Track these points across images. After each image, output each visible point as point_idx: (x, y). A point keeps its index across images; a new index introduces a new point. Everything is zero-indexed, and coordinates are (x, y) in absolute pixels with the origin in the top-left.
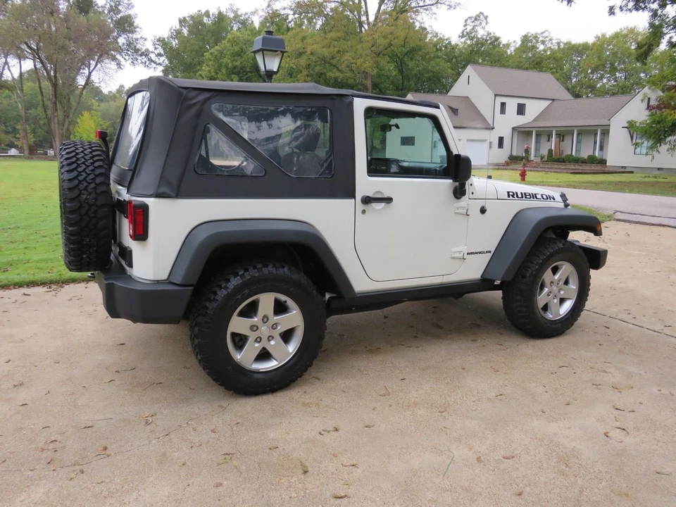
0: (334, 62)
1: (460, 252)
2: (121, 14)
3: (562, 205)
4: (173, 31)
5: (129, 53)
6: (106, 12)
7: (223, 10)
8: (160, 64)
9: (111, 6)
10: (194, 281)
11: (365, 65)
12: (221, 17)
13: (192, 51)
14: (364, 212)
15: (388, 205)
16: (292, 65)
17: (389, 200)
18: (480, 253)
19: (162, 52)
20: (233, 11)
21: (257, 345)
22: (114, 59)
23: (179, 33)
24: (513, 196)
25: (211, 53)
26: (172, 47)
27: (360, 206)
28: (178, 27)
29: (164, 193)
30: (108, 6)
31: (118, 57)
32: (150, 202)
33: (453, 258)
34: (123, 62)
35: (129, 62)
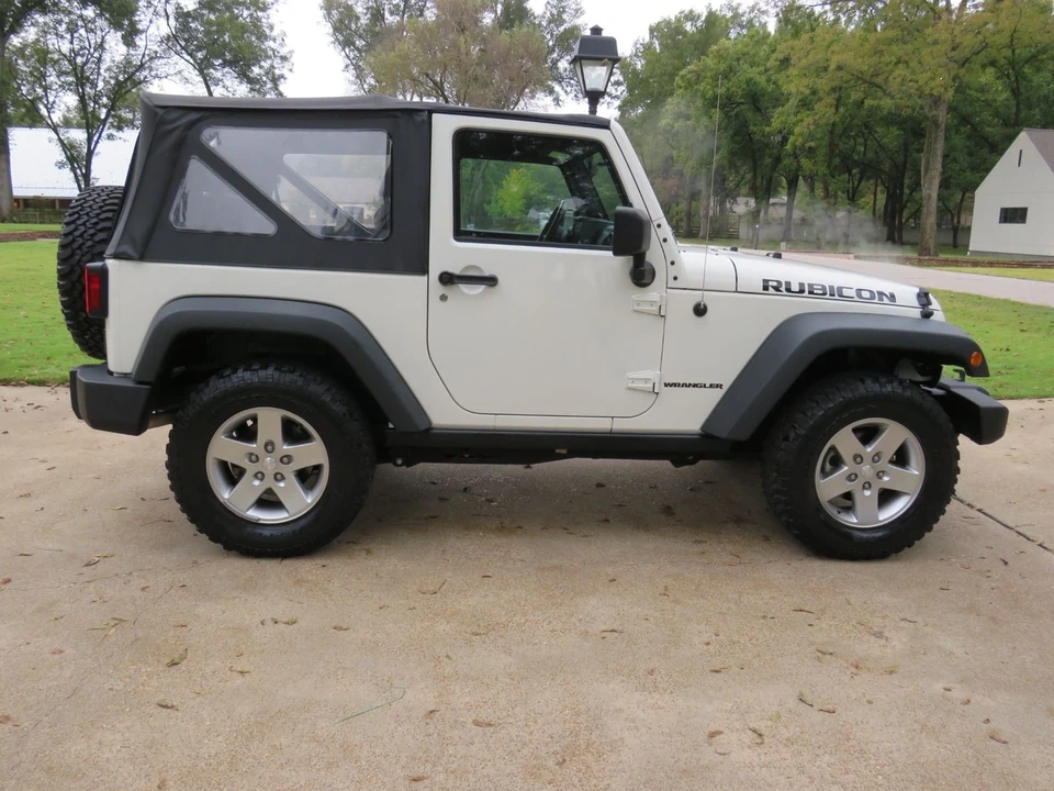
0: (879, 80)
1: (646, 381)
2: (566, 26)
3: (917, 313)
4: (638, 46)
5: (572, 82)
6: (544, 23)
7: (715, 7)
8: (616, 97)
9: (552, 15)
10: (151, 377)
11: (933, 84)
12: (712, 18)
13: (662, 75)
14: (443, 298)
15: (492, 289)
16: (802, 89)
17: (491, 281)
18: (695, 386)
19: (621, 79)
20: (731, 8)
21: (257, 483)
22: (551, 91)
23: (648, 48)
24: (777, 289)
25: (682, 77)
26: (635, 71)
27: (437, 289)
28: (647, 39)
29: (124, 253)
30: (548, 14)
31: (557, 88)
32: (111, 263)
33: (630, 389)
34: (562, 96)
35: (572, 95)
